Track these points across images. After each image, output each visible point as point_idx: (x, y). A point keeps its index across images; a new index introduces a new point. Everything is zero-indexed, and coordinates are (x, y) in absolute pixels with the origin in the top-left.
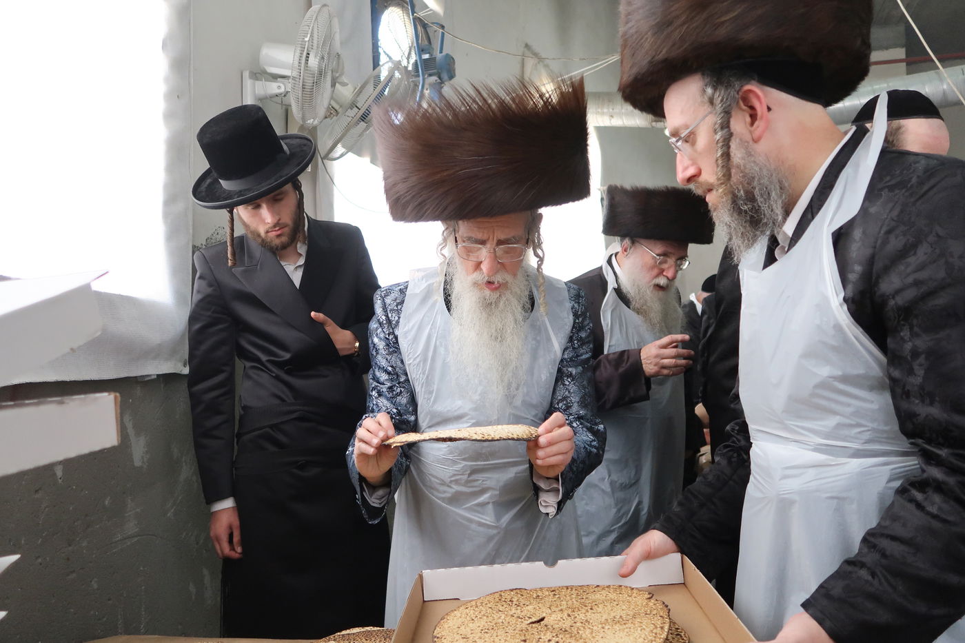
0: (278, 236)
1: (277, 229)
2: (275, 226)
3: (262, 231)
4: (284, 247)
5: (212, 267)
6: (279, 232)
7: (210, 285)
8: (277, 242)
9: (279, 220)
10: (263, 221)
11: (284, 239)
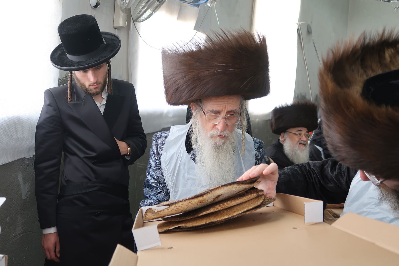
0: (95, 88)
1: (96, 84)
2: (94, 83)
3: (87, 84)
4: (97, 94)
5: (56, 100)
6: (96, 86)
7: (55, 110)
8: (94, 91)
9: (98, 80)
10: (88, 80)
11: (98, 90)
